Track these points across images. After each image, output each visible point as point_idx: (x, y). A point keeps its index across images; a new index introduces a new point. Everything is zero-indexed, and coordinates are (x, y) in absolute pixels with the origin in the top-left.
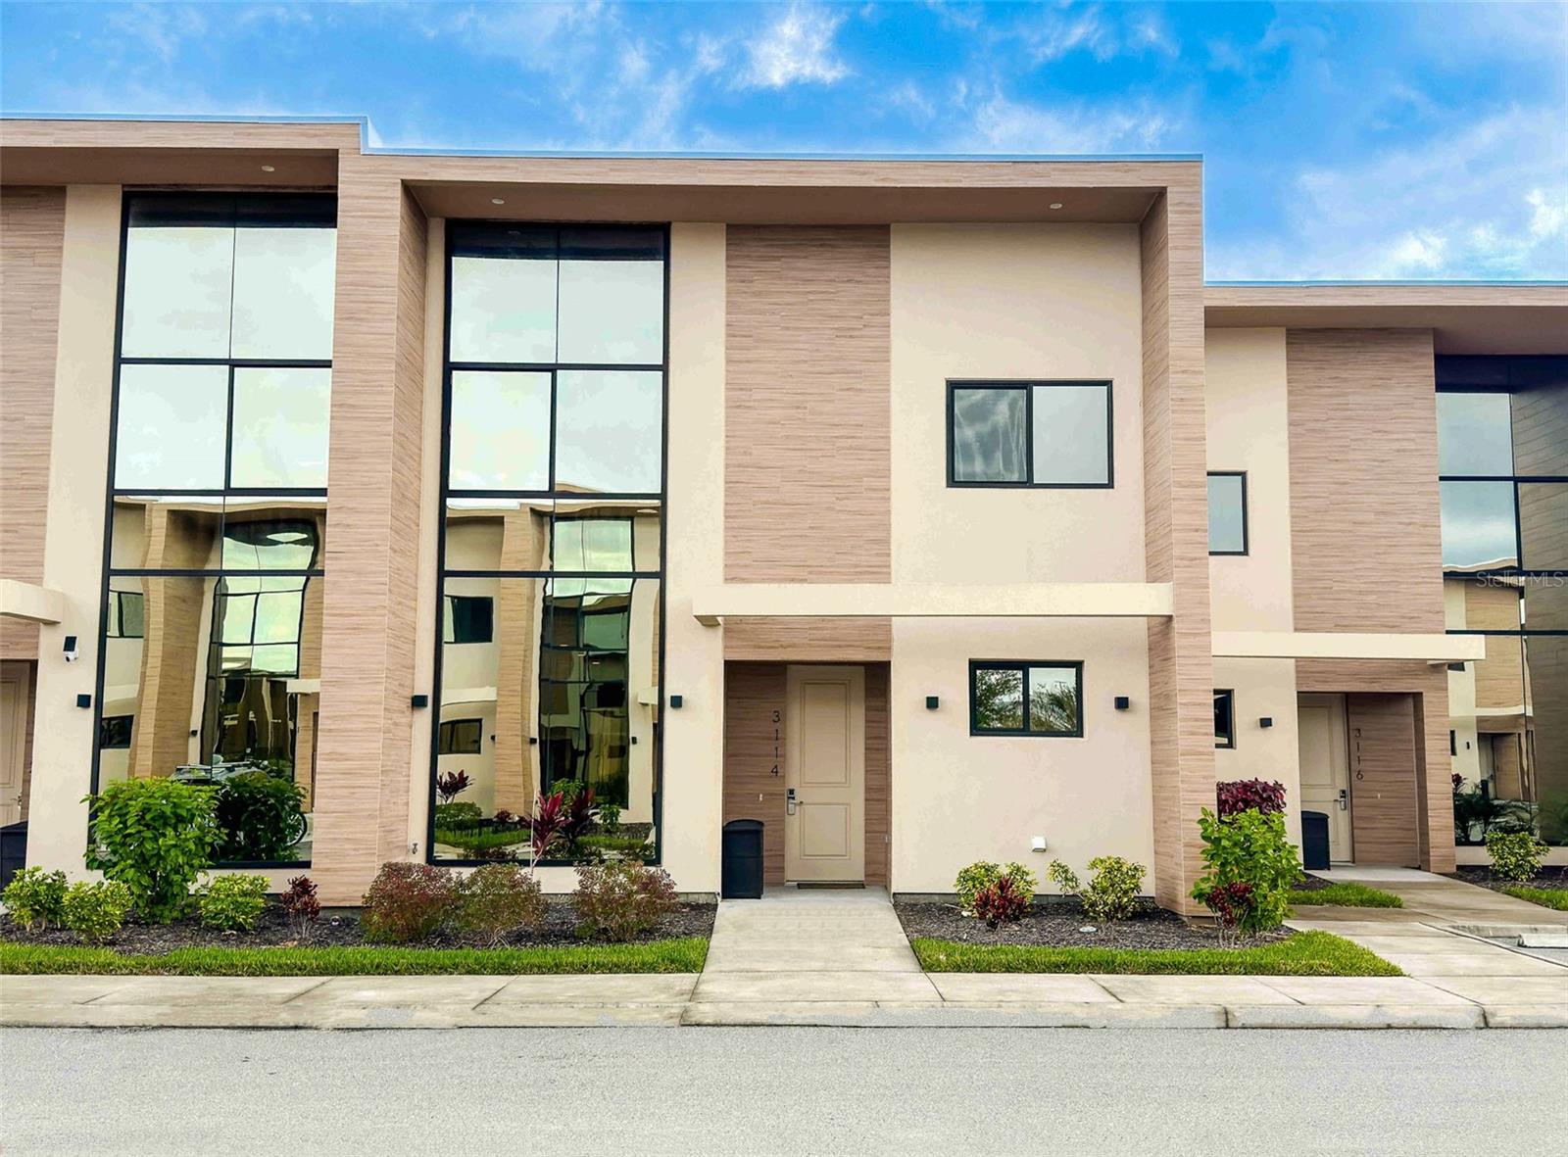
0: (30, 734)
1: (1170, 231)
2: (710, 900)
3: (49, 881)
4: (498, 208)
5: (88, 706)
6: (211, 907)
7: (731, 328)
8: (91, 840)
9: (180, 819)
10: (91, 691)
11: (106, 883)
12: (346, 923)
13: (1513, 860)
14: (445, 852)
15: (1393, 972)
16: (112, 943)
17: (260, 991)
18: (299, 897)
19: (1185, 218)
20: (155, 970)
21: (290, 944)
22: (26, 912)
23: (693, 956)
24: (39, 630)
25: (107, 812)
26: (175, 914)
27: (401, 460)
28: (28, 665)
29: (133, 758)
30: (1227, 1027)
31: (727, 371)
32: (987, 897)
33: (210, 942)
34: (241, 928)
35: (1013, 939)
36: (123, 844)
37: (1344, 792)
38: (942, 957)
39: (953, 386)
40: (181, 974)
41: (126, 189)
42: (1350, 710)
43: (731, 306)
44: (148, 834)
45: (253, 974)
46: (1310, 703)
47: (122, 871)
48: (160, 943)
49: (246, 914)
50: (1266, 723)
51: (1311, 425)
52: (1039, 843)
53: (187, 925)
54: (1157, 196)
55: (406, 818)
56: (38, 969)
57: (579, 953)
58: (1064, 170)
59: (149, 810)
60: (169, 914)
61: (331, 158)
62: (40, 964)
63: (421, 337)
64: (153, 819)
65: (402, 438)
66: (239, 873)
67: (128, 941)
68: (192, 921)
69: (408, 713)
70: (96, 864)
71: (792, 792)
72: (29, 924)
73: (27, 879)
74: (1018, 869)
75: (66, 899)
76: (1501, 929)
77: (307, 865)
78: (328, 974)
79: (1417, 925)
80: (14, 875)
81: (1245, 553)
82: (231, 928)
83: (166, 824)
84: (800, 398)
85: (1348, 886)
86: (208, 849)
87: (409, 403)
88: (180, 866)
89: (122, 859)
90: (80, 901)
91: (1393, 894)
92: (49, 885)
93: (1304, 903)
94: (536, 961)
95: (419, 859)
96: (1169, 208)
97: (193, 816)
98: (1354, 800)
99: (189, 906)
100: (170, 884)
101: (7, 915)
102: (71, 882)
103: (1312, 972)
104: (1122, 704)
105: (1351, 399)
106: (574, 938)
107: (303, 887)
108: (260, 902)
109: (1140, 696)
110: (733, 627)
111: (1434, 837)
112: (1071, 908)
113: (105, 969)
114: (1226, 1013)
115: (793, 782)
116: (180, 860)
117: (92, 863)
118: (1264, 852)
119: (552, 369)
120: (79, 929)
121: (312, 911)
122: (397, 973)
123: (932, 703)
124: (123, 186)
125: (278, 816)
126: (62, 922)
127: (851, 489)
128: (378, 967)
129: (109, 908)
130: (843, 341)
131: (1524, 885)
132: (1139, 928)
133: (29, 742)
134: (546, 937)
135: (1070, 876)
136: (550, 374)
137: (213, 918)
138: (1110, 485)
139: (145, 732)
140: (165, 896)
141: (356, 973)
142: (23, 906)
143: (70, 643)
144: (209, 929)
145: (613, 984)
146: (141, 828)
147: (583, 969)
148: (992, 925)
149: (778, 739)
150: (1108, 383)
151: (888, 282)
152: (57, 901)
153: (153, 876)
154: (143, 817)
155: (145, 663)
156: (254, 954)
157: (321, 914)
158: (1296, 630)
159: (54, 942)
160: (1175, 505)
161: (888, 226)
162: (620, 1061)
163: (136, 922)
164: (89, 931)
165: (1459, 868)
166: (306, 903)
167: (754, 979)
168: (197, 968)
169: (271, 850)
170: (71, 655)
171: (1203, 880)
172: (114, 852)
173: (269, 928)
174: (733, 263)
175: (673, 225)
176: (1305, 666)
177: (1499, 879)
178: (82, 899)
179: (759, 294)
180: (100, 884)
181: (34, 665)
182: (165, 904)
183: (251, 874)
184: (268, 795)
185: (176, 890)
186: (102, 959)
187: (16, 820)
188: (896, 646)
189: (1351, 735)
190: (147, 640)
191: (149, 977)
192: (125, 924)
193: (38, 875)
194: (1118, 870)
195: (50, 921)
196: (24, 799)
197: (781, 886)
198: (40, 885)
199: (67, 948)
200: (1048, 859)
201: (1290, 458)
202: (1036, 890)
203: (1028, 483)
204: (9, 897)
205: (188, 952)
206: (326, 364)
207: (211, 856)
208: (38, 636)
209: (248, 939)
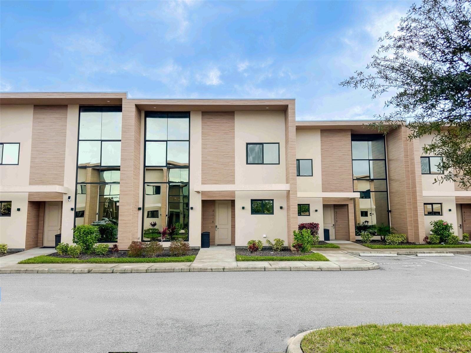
0: (61, 216)
1: (289, 113)
2: (199, 248)
3: (65, 245)
4: (155, 109)
5: (73, 210)
6: (97, 250)
7: (203, 133)
8: (74, 237)
9: (91, 233)
10: (74, 207)
11: (77, 246)
12: (125, 253)
13: (366, 238)
14: (145, 239)
15: (327, 260)
16: (78, 258)
17: (106, 266)
18: (115, 248)
19: (292, 111)
20: (85, 263)
21: (113, 257)
22: (61, 252)
23: (191, 259)
24: (63, 195)
25: (77, 232)
26: (91, 252)
27: (135, 160)
28: (61, 202)
29: (84, 220)
30: (291, 271)
31: (202, 141)
32: (251, 247)
33: (97, 257)
34: (103, 254)
35: (255, 255)
36: (80, 238)
37: (334, 225)
38: (240, 258)
39: (247, 144)
40: (91, 263)
41: (80, 106)
42: (335, 208)
43: (203, 128)
44: (85, 236)
45: (105, 263)
46: (325, 206)
47: (80, 243)
48: (87, 257)
49: (104, 252)
50: (316, 211)
51: (326, 149)
52: (265, 236)
53: (93, 254)
54: (287, 106)
55: (137, 232)
56: (63, 262)
57: (170, 258)
58: (268, 101)
59: (85, 231)
60: (89, 252)
61: (121, 100)
62: (63, 261)
63: (140, 135)
64: (86, 233)
65: (136, 156)
66: (103, 244)
67: (81, 257)
68: (94, 254)
69: (138, 211)
70: (75, 242)
71: (216, 226)
72: (61, 254)
73: (61, 245)
74: (260, 241)
75: (69, 249)
76: (357, 252)
77: (117, 242)
78: (120, 263)
79: (340, 252)
80: (58, 244)
81: (312, 176)
82: (101, 254)
83: (88, 234)
84: (217, 147)
85: (332, 244)
86: (97, 239)
87: (137, 149)
88: (91, 242)
89: (80, 241)
90: (71, 249)
91: (338, 245)
92: (65, 246)
93: (320, 247)
94: (160, 260)
95: (140, 240)
96: (289, 109)
97: (94, 232)
98: (336, 226)
99: (93, 250)
100: (90, 246)
101: (57, 252)
102: (70, 245)
103: (312, 260)
104: (281, 208)
105: (334, 144)
106: (169, 256)
107: (116, 246)
108: (107, 249)
109: (285, 206)
110: (203, 193)
111: (351, 234)
112: (270, 249)
113: (77, 262)
114: (291, 268)
115: (217, 224)
116: (91, 241)
117: (74, 242)
118: (306, 237)
119: (166, 141)
120: (71, 255)
121: (117, 251)
122: (133, 263)
123: (243, 208)
124: (79, 105)
125: (112, 232)
126: (68, 253)
127: (226, 165)
128: (129, 262)
129: (77, 251)
130: (225, 135)
131: (368, 244)
132: (282, 252)
133: (61, 217)
134: (164, 255)
135: (270, 242)
136: (166, 142)
137: (98, 252)
138: (279, 164)
139: (87, 214)
140: (88, 248)
141: (125, 263)
142: (60, 250)
143: (69, 198)
144: (97, 255)
145: (175, 264)
146: (84, 235)
147: (170, 262)
148: (252, 252)
149: (214, 216)
150: (279, 143)
151: (234, 123)
152: (67, 249)
153: (86, 244)
154: (84, 233)
155: (86, 199)
156: (105, 259)
157: (119, 251)
158: (323, 192)
159: (66, 257)
160: (290, 168)
161: (234, 112)
162: (173, 278)
163: (83, 254)
164: (73, 255)
165: (356, 240)
166: (116, 249)
167: (203, 263)
168: (94, 262)
169: (111, 239)
170: (69, 200)
171: (294, 243)
172: (78, 240)
173: (109, 254)
174: (203, 119)
175: (191, 112)
176: (324, 199)
177: (363, 243)
178: (72, 249)
179: (208, 126)
180: (75, 246)
181: (62, 202)
182: (89, 250)
183: (105, 244)
184: (110, 228)
185: (91, 247)
186: (76, 260)
187: (59, 233)
188: (236, 197)
189: (336, 213)
190: (87, 195)
191: (84, 264)
192: (80, 254)
193: (63, 244)
194: (279, 241)
195: (66, 253)
196: (60, 229)
197: (214, 245)
198: (63, 246)
199: (69, 258)
200: (266, 239)
201: (321, 156)
202: (263, 245)
203: (263, 163)
204: (57, 249)
205: (93, 259)
206: (120, 141)
207: (98, 240)
208: (63, 196)
209: (105, 256)
